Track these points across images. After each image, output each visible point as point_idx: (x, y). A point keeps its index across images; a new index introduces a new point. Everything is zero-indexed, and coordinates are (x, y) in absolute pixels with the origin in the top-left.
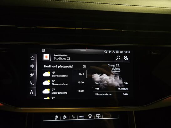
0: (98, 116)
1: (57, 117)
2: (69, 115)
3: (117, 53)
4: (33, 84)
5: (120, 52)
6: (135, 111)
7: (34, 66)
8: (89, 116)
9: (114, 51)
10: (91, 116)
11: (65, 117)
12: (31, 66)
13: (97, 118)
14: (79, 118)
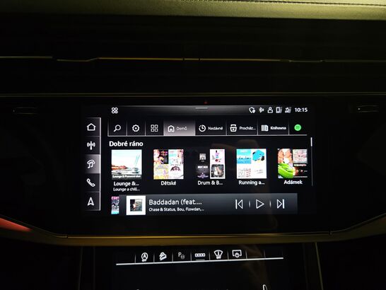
0: (237, 254)
1: (145, 256)
2: (171, 251)
3: (277, 112)
4: (93, 185)
5: (284, 110)
6: (319, 243)
7: (94, 145)
8: (217, 253)
9: (270, 109)
10: (220, 253)
11: (163, 256)
12: (88, 145)
13: (235, 258)
14: (195, 259)
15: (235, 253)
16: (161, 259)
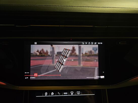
0: (78, 93)
8: (71, 93)
9: (89, 43)
14: (64, 94)
15: (78, 92)
16: (52, 95)
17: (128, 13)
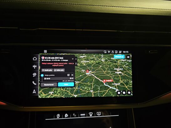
0: (99, 114)
5: (118, 52)
8: (90, 114)
9: (113, 51)
10: (92, 114)
13: (98, 116)
14: (80, 116)
16: (66, 117)
17: (160, 15)
